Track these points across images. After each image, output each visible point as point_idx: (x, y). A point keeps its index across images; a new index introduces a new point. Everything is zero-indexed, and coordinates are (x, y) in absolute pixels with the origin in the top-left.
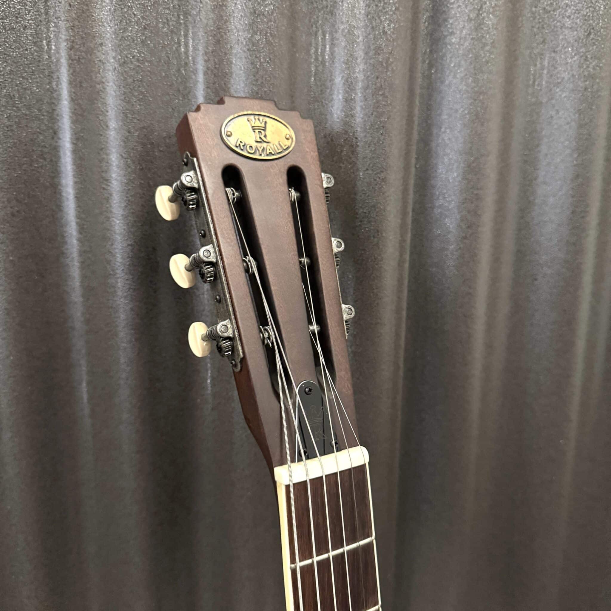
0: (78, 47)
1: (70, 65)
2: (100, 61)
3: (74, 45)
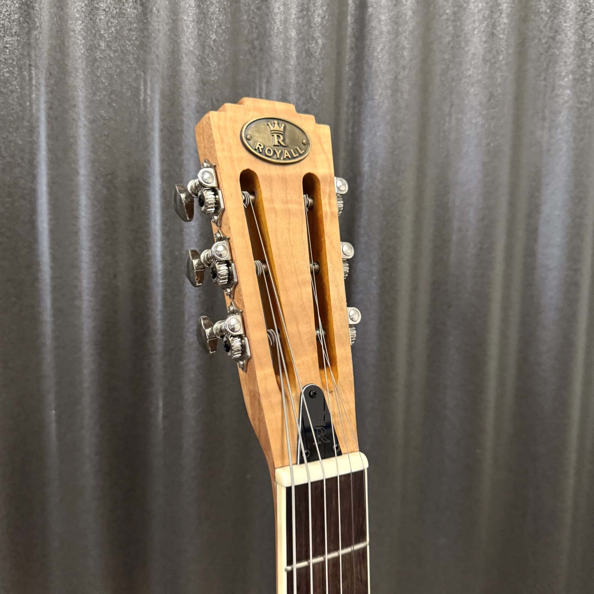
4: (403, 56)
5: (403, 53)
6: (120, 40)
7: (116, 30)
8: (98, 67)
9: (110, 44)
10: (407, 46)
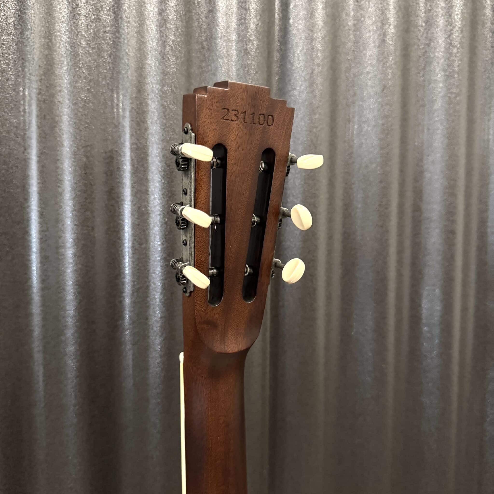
0: (44, 93)
1: (38, 105)
2: (59, 102)
3: (41, 91)
4: (317, 56)
5: (317, 53)
6: (97, 39)
7: (94, 32)
8: (80, 61)
9: (89, 42)
10: (320, 49)
